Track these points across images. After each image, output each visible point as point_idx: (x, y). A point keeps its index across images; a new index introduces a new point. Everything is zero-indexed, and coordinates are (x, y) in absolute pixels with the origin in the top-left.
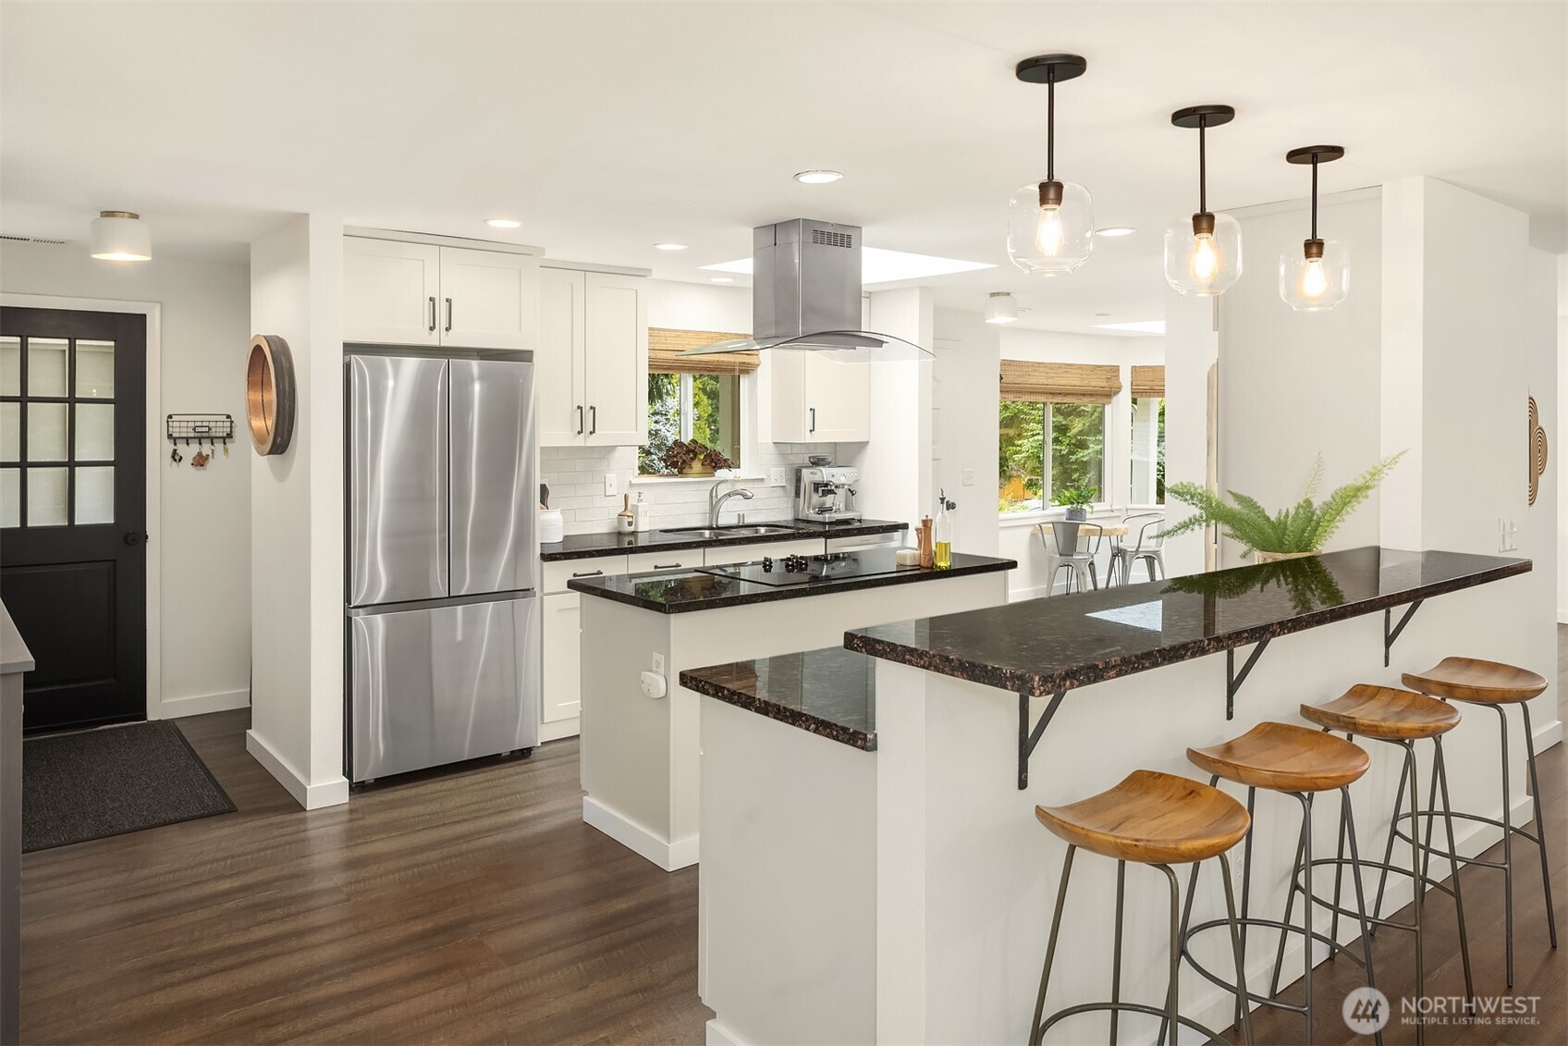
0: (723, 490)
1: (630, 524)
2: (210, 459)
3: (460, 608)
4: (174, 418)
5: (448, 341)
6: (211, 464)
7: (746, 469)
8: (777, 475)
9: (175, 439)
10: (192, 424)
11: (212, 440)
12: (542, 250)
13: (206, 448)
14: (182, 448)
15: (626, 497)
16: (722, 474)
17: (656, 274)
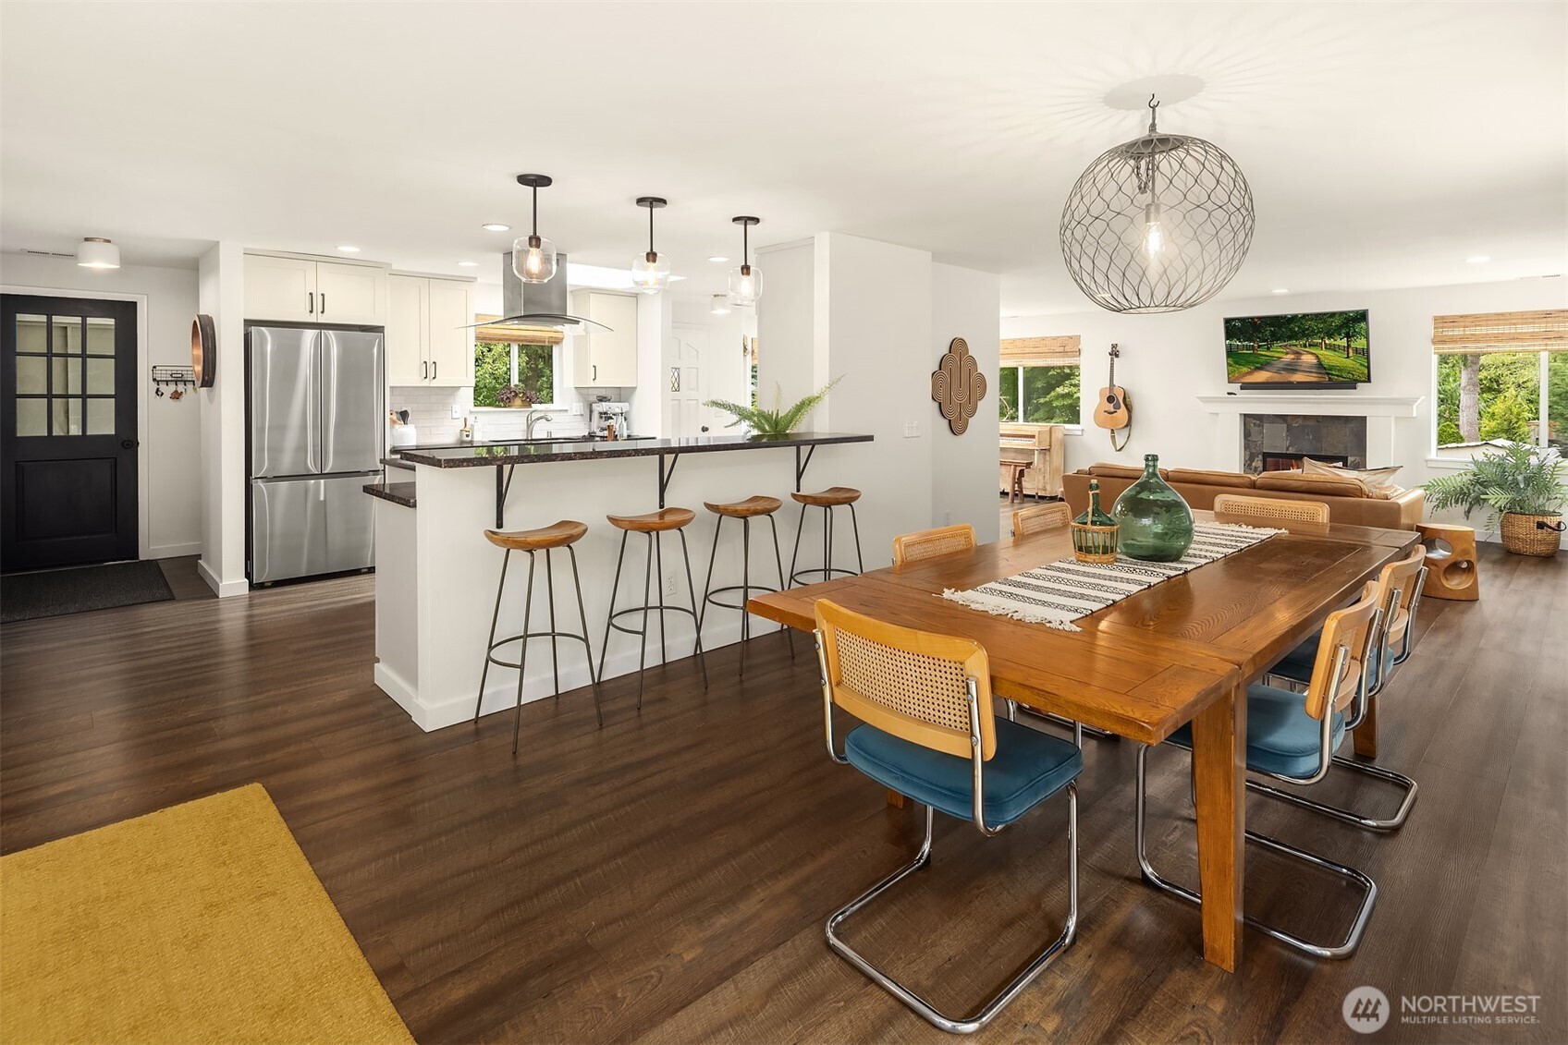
0: (535, 416)
1: (467, 436)
2: (184, 395)
3: (322, 481)
4: (158, 368)
5: (322, 319)
6: (184, 397)
7: (557, 404)
8: (577, 407)
9: (158, 381)
10: (170, 372)
11: (185, 382)
12: (390, 265)
13: (181, 388)
14: (163, 387)
15: (465, 419)
16: (535, 406)
17: (479, 280)
